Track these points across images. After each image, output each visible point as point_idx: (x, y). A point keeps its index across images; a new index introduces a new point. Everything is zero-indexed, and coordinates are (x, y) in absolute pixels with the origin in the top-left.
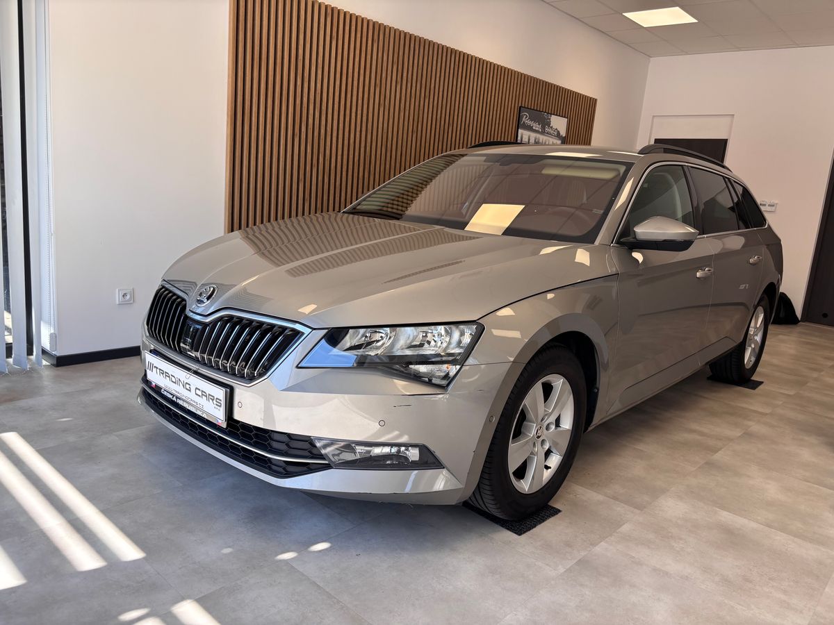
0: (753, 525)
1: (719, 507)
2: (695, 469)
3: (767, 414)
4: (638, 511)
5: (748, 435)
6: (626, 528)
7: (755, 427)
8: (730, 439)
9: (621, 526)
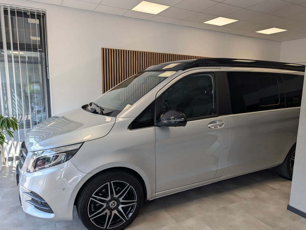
1: (207, 225)
2: (215, 209)
4: (175, 222)
5: (256, 198)
7: (263, 194)
9: (164, 227)
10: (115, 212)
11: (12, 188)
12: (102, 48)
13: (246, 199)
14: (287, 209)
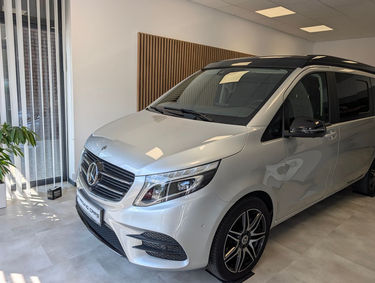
0: (349, 262)
1: (335, 253)
2: (327, 234)
3: (363, 206)
4: (300, 255)
5: (353, 217)
6: (294, 263)
7: (357, 213)
9: (292, 261)
10: (246, 249)
12: (139, 33)
13: (346, 220)
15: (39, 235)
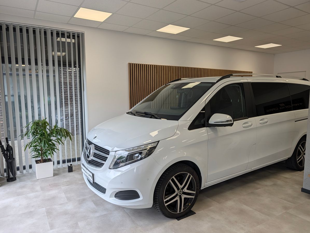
0: (251, 209)
1: (244, 204)
2: (246, 194)
3: (288, 178)
4: (218, 204)
7: (279, 182)
8: (266, 186)
9: (211, 207)
11: (68, 186)
12: (129, 63)
14: (302, 191)
15: (63, 188)
